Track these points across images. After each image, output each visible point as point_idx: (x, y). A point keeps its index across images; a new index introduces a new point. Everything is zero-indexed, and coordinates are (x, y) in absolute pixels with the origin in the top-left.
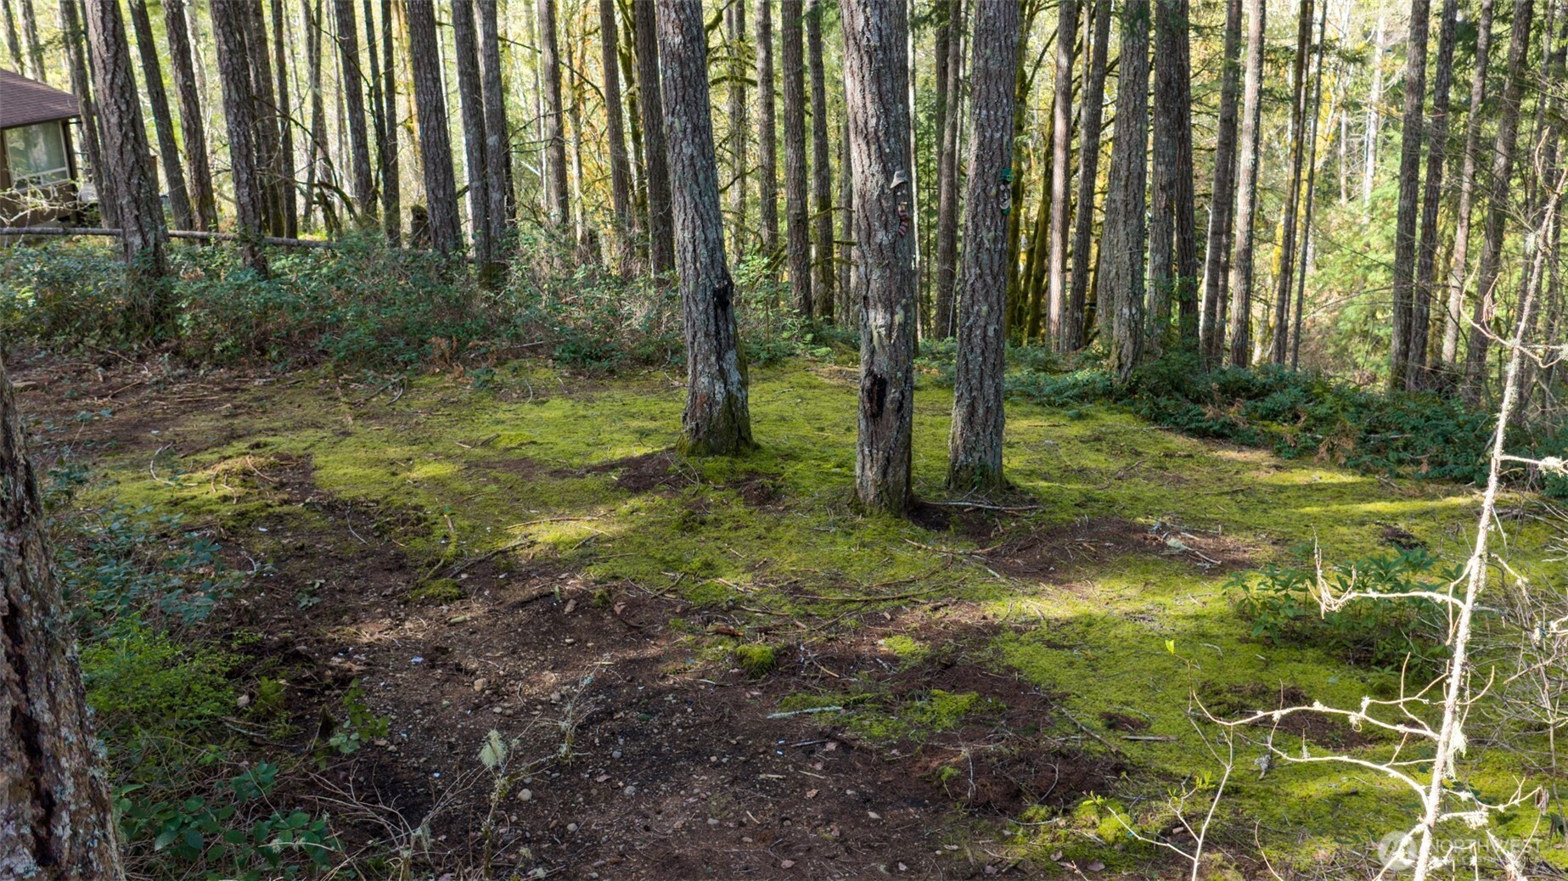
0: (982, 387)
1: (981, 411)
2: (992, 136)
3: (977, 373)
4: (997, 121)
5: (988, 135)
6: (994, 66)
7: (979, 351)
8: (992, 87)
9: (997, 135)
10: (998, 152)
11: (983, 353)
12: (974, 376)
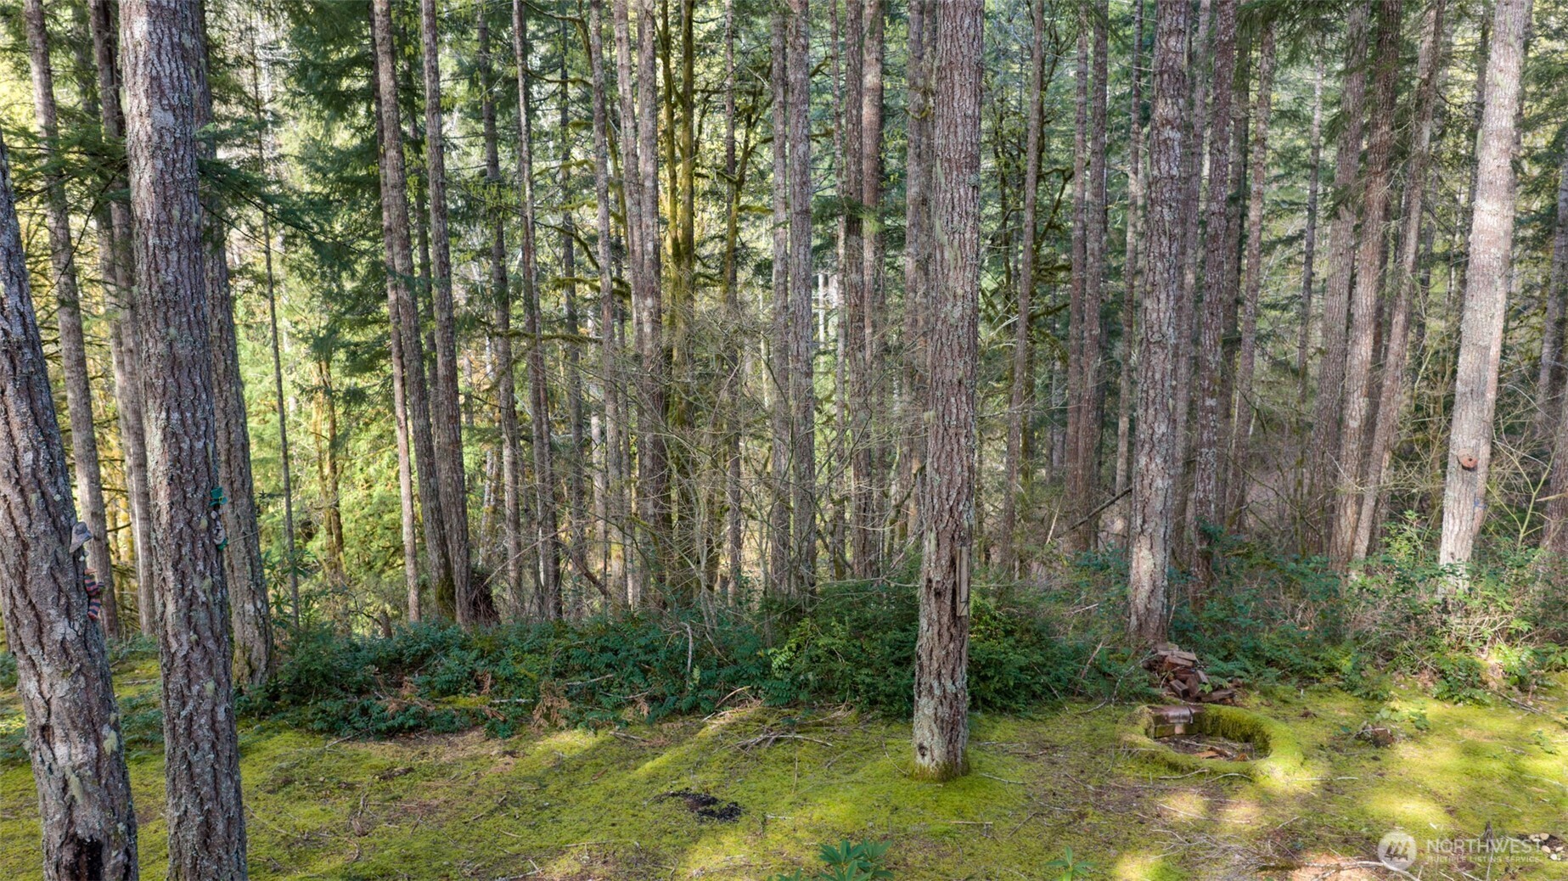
0: (217, 794)
1: (220, 827)
2: (191, 447)
3: (208, 777)
4: (196, 425)
5: (185, 446)
6: (183, 351)
7: (207, 746)
8: (184, 380)
9: (199, 445)
10: (203, 468)
11: (213, 746)
12: (205, 783)
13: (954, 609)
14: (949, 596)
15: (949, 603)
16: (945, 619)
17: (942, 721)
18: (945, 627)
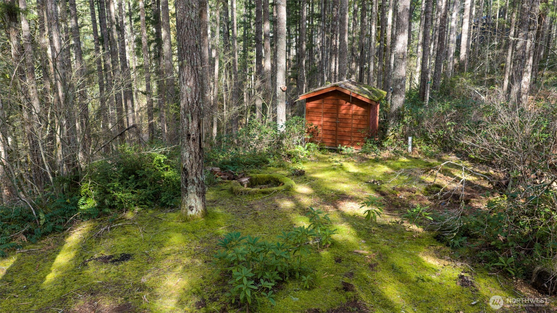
13: (200, 145)
14: (198, 140)
15: (198, 143)
16: (197, 150)
17: (199, 193)
18: (198, 153)
